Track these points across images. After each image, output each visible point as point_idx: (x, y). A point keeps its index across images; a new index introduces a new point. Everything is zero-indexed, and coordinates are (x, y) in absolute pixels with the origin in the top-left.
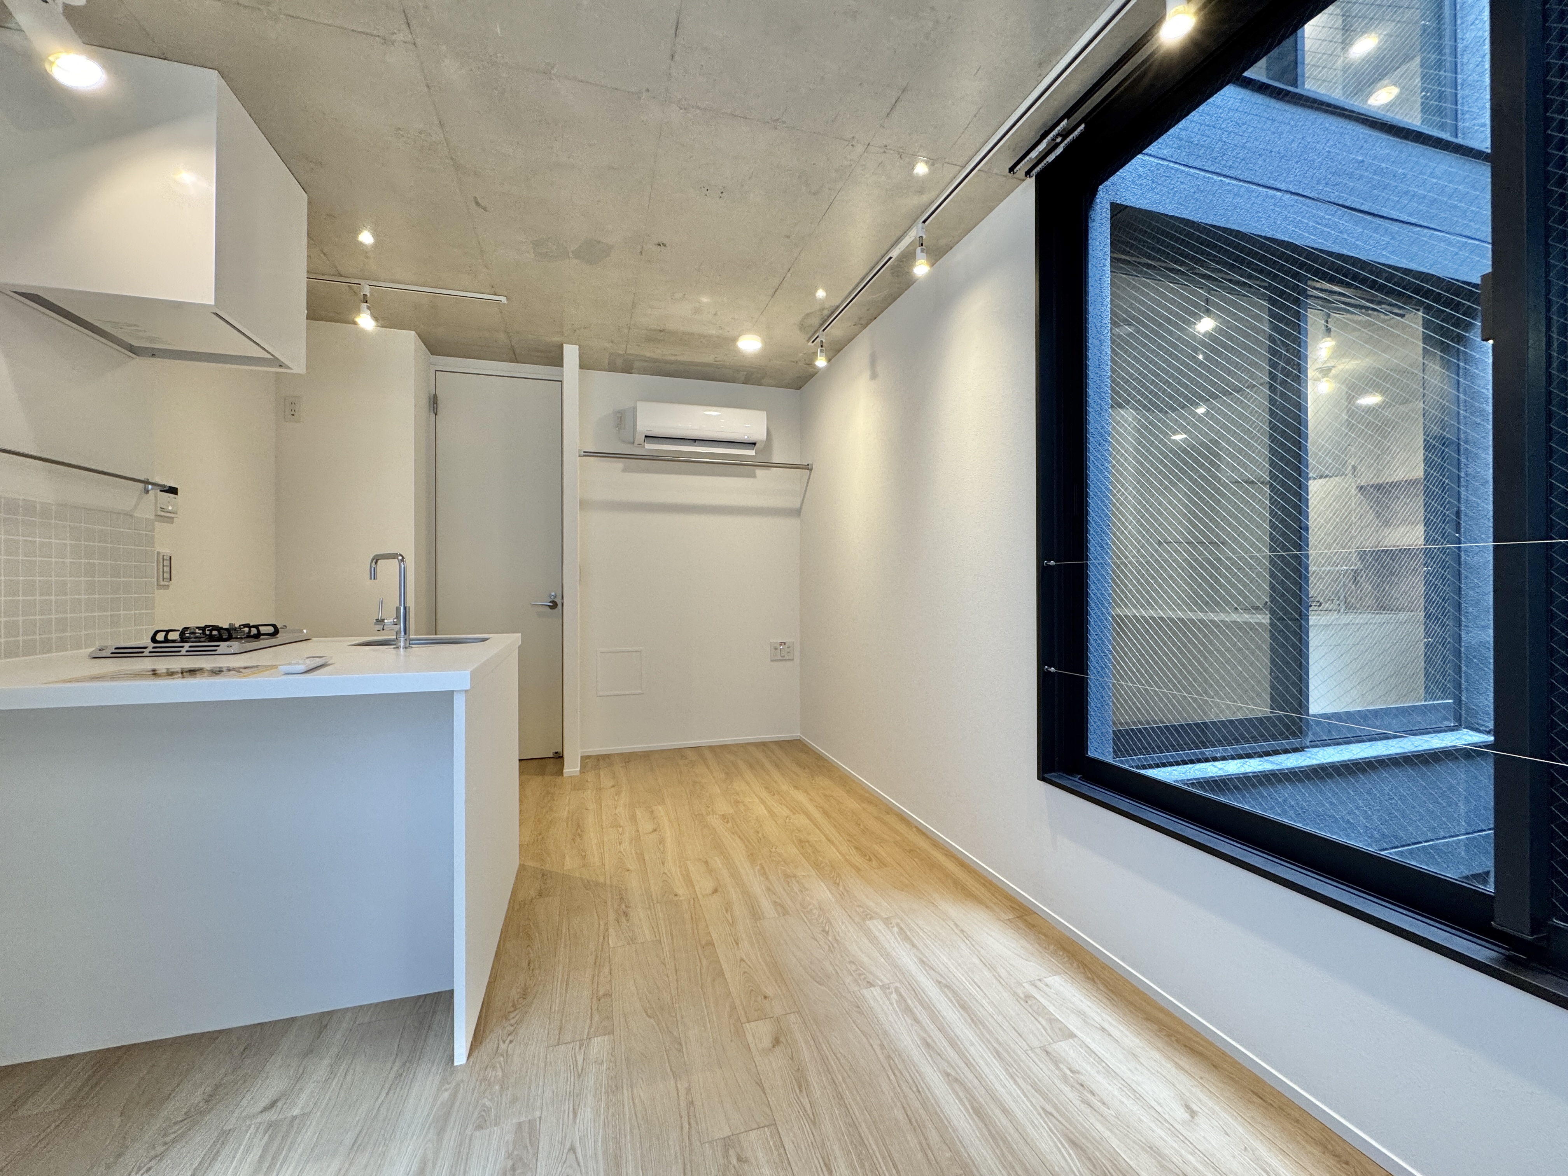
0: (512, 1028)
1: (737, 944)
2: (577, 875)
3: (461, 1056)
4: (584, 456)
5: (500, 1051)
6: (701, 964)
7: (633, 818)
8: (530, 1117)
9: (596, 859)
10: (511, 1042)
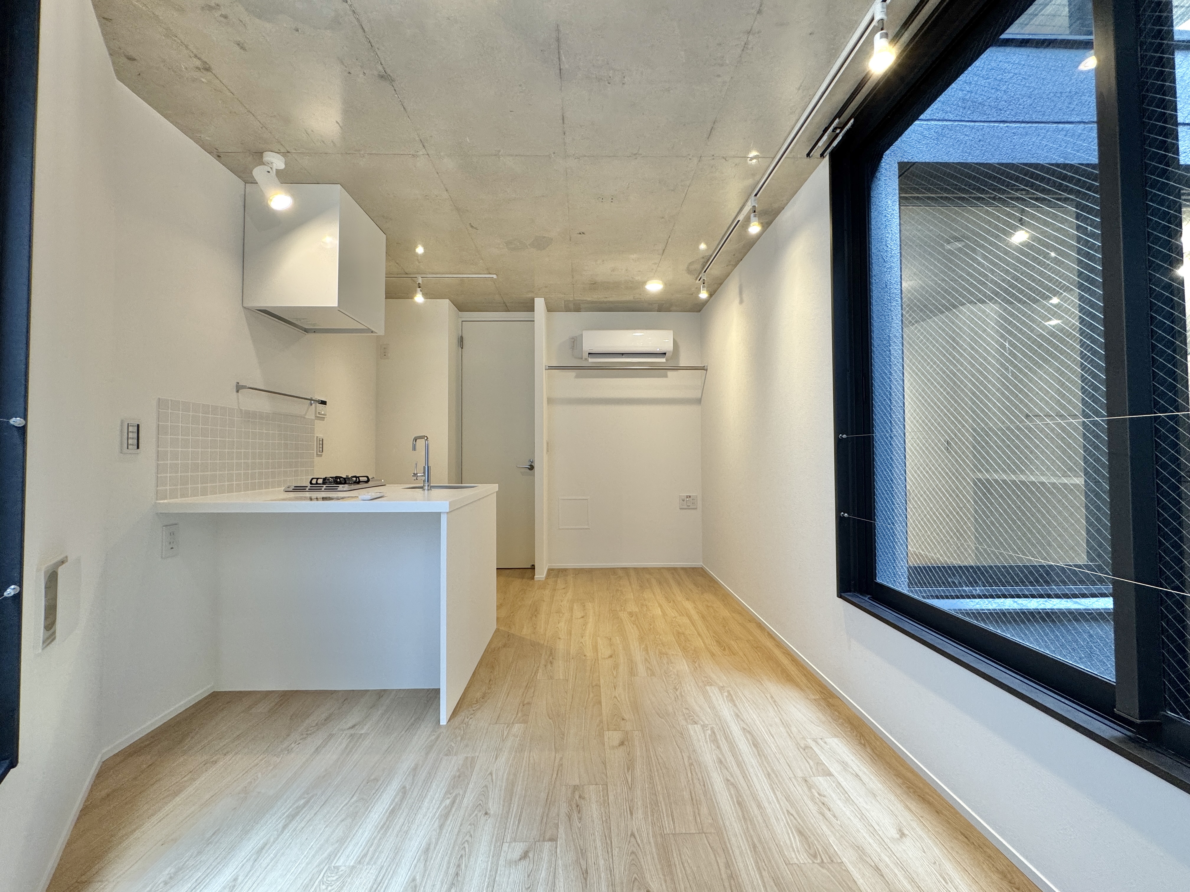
0: (473, 712)
1: (615, 689)
2: (529, 638)
3: (443, 721)
4: (548, 369)
5: (464, 722)
6: (589, 695)
7: (571, 609)
8: (473, 755)
9: (542, 630)
10: (471, 718)
